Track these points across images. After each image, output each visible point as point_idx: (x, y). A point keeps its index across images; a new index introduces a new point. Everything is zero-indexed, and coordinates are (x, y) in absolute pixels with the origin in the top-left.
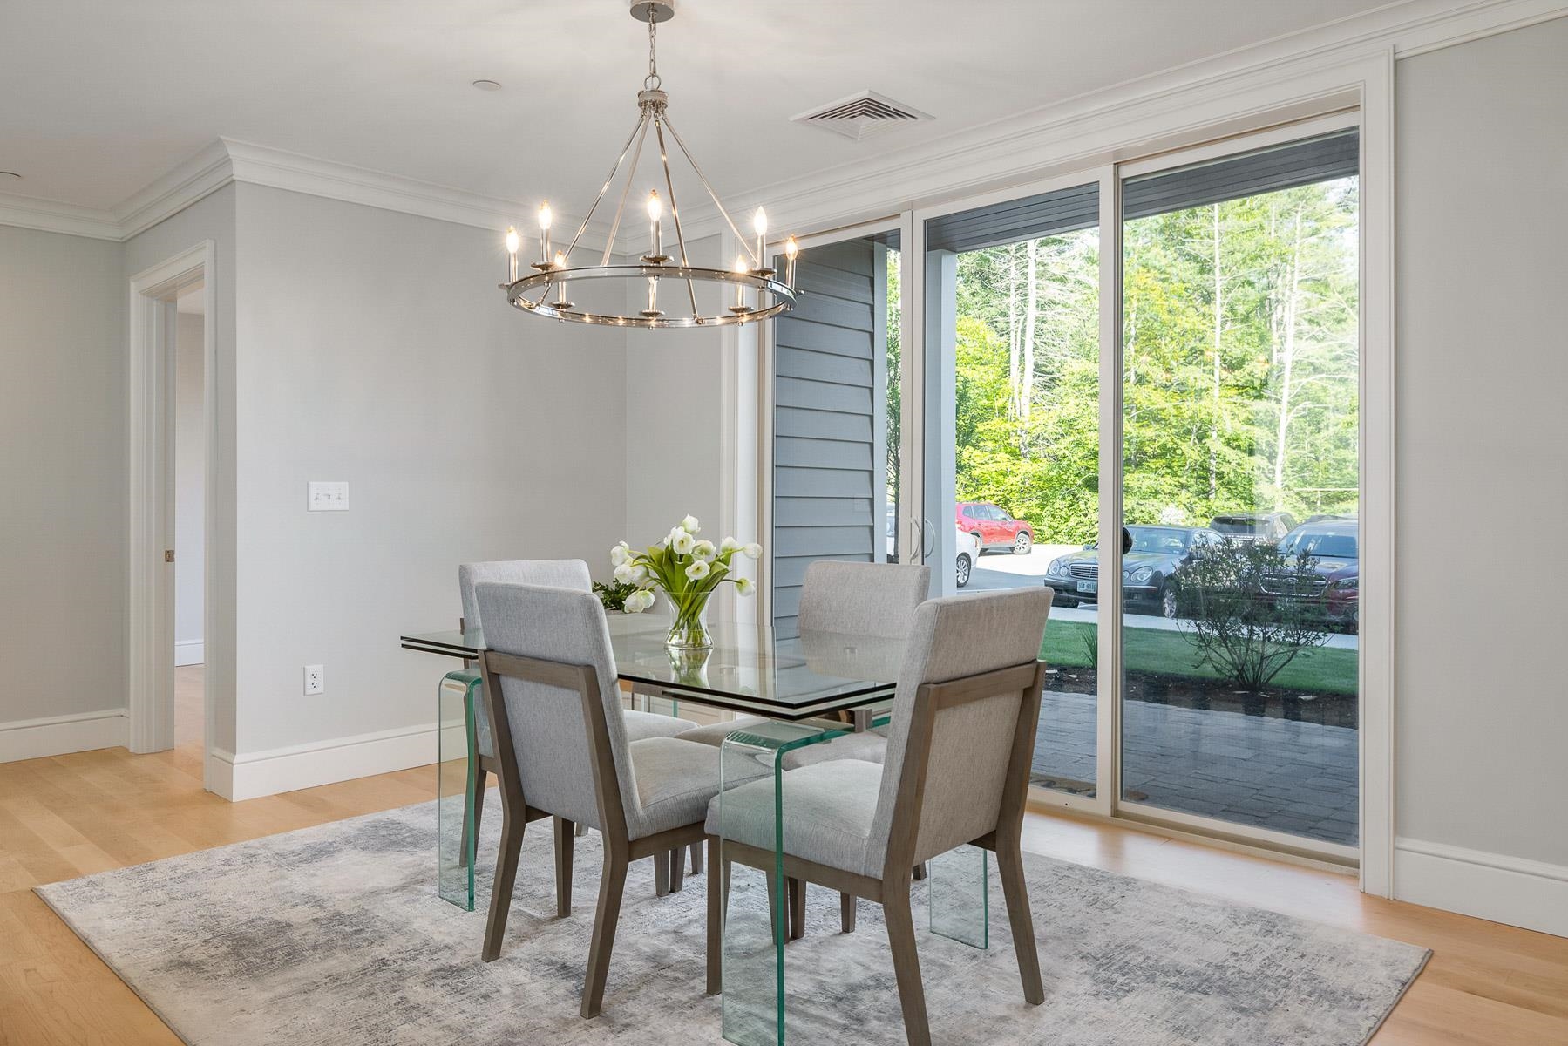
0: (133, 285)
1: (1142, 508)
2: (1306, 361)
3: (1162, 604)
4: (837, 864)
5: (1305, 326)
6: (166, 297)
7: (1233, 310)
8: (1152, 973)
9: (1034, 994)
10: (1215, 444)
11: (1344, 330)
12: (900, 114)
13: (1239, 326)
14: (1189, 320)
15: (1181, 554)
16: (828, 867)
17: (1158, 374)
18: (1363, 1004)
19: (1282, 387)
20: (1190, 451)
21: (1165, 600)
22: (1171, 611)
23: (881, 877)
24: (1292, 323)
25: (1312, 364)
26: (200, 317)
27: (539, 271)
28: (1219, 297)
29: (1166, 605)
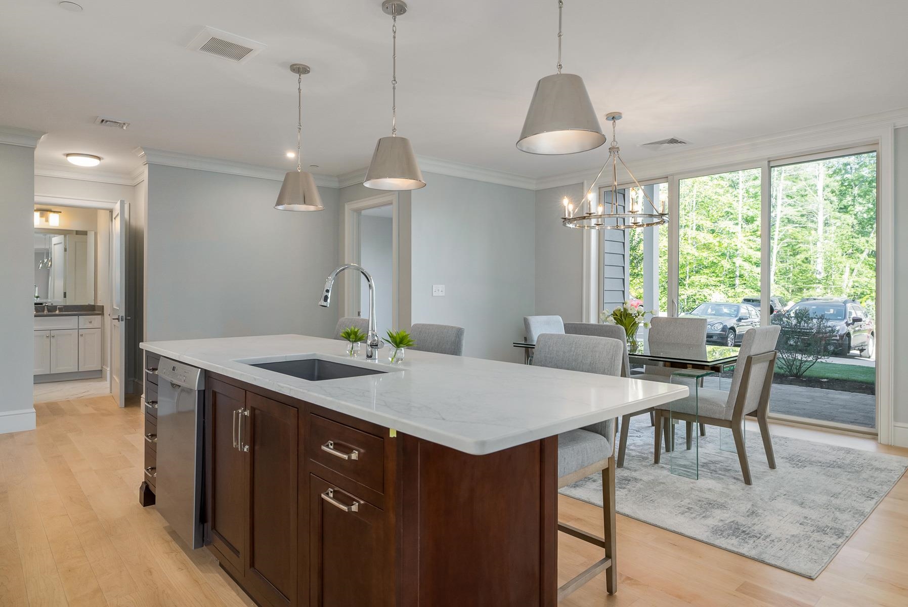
0: (346, 206)
1: (700, 293)
2: (785, 217)
3: (727, 341)
4: (713, 416)
5: (786, 200)
6: (358, 211)
7: (747, 192)
8: (811, 463)
9: (772, 465)
10: (738, 261)
11: (806, 201)
12: (680, 142)
13: (752, 200)
14: (727, 199)
15: (736, 317)
16: (708, 418)
17: (708, 224)
18: (893, 472)
19: (774, 231)
20: (726, 264)
21: (729, 339)
22: (731, 345)
23: (731, 420)
24: (781, 198)
25: (788, 218)
26: (391, 219)
27: (588, 215)
28: (741, 186)
29: (729, 342)
